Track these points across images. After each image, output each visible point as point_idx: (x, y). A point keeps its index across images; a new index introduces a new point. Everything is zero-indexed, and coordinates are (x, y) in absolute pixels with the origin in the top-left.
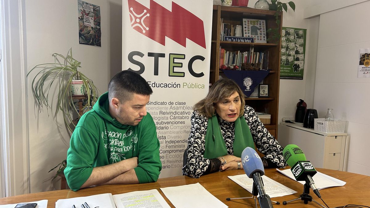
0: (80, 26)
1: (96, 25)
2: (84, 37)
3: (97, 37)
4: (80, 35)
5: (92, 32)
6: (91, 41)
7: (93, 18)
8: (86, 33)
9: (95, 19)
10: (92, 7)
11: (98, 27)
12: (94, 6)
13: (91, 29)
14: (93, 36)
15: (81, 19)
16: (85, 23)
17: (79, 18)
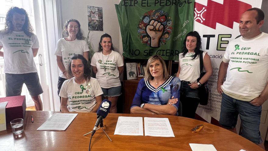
0: (89, 20)
1: (100, 19)
2: (92, 26)
3: (100, 26)
4: (89, 25)
5: (97, 23)
6: (96, 28)
7: (97, 15)
8: (93, 24)
9: (99, 15)
10: (97, 8)
11: (101, 20)
12: (98, 8)
13: (96, 21)
14: (97, 25)
15: (90, 16)
16: (92, 18)
17: (88, 16)
